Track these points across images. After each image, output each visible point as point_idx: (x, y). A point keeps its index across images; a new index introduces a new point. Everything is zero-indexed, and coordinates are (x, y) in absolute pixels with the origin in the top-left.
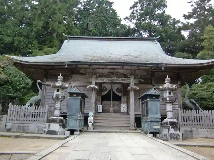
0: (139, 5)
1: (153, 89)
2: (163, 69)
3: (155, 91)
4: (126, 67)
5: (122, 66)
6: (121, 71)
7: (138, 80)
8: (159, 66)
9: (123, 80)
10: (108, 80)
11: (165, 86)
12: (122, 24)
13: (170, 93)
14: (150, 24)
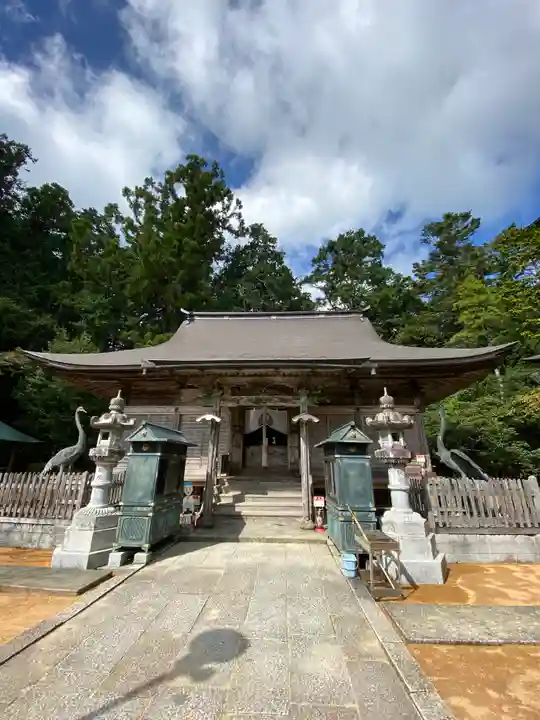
0: (329, 255)
1: (349, 427)
2: (373, 373)
3: (352, 433)
4: (287, 371)
5: (277, 368)
6: (278, 380)
7: (316, 399)
8: (363, 365)
9: (282, 400)
10: (250, 400)
11: (381, 417)
12: (302, 292)
13: (395, 438)
14: (351, 287)
